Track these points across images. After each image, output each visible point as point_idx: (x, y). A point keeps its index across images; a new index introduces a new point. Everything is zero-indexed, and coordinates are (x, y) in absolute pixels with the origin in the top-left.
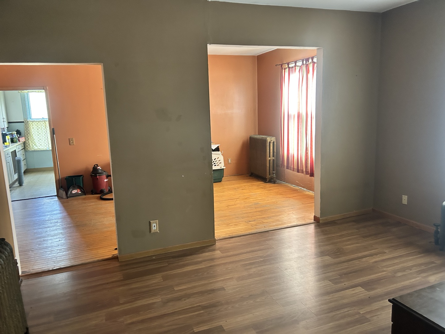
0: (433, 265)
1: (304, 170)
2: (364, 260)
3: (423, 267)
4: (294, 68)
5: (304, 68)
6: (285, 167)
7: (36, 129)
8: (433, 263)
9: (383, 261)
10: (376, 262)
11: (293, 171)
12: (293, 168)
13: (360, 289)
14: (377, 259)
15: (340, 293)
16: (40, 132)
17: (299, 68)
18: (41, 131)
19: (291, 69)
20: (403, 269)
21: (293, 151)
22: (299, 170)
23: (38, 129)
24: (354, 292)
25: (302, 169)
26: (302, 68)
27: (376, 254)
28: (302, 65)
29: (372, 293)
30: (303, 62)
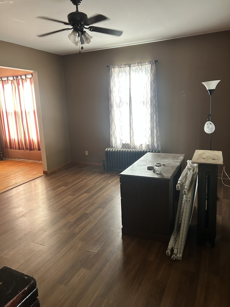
0: (107, 177)
1: (24, 147)
2: (80, 183)
3: (104, 179)
4: (7, 81)
5: (15, 82)
6: (9, 148)
8: (107, 176)
9: (88, 181)
10: (85, 183)
11: (16, 149)
12: (15, 148)
13: (85, 194)
14: (85, 181)
15: (78, 198)
17: (11, 81)
19: (4, 82)
20: (97, 182)
21: (14, 136)
22: (20, 148)
24: (83, 196)
25: (22, 147)
26: (13, 81)
27: (84, 180)
28: (13, 80)
29: (91, 194)
30: (13, 78)
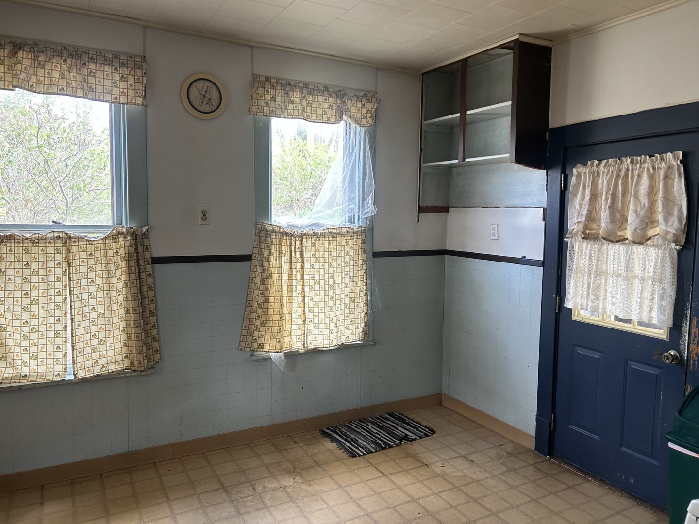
7: (18, 280)
16: (34, 294)
18: (43, 286)
23: (26, 280)
